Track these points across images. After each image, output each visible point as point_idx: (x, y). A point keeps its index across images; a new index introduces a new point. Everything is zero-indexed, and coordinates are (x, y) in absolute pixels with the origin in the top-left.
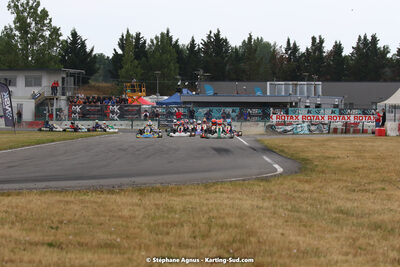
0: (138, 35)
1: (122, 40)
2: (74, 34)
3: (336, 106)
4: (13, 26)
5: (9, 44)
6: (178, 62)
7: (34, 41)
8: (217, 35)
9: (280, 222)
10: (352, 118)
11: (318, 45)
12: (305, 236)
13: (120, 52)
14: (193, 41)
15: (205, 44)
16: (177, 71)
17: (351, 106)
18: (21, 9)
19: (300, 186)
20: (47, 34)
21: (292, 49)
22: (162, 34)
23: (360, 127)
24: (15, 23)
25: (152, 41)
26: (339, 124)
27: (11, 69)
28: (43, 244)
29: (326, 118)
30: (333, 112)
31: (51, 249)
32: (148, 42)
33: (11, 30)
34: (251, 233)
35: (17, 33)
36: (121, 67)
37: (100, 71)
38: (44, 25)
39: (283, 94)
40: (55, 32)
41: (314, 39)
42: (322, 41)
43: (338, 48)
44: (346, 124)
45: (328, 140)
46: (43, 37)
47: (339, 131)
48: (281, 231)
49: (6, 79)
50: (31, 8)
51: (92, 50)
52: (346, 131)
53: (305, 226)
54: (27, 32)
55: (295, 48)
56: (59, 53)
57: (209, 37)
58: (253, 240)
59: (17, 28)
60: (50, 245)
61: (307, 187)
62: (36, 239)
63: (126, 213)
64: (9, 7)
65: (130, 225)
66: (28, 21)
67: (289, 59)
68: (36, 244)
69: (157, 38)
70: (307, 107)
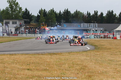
0: (44, 10)
1: (40, 11)
2: (26, 9)
3: (101, 31)
4: (9, 7)
5: (7, 12)
6: (56, 17)
7: (14, 11)
8: (67, 10)
9: (93, 63)
10: (106, 34)
11: (96, 13)
12: (101, 67)
13: (39, 14)
14: (60, 12)
15: (64, 13)
16: (56, 20)
17: (106, 30)
18: (11, 2)
19: (96, 53)
20: (18, 9)
21: (89, 14)
22: (51, 10)
23: (108, 36)
24: (9, 6)
25: (48, 12)
26: (102, 36)
27: (8, 19)
28: (26, 69)
29: (99, 34)
30: (101, 32)
31: (29, 71)
32: (47, 12)
33: (8, 8)
34: (86, 66)
35: (10, 9)
36: (40, 19)
37: (34, 20)
38: (17, 7)
39: (86, 27)
40: (21, 9)
41: (95, 11)
42: (97, 12)
43: (102, 14)
44: (105, 36)
45: (100, 40)
46: (17, 10)
47: (103, 37)
48: (94, 66)
49: (7, 22)
50: (14, 2)
51: (31, 14)
52: (105, 38)
53: (101, 65)
54: (12, 9)
55: (90, 14)
56: (22, 15)
57: (65, 11)
58: (87, 68)
59: (10, 8)
60: (28, 70)
61: (98, 53)
62: (24, 68)
63: (48, 60)
64: (8, 1)
65: (50, 64)
66: (13, 5)
67: (88, 17)
68: (24, 69)
69: (50, 11)
70: (93, 31)
